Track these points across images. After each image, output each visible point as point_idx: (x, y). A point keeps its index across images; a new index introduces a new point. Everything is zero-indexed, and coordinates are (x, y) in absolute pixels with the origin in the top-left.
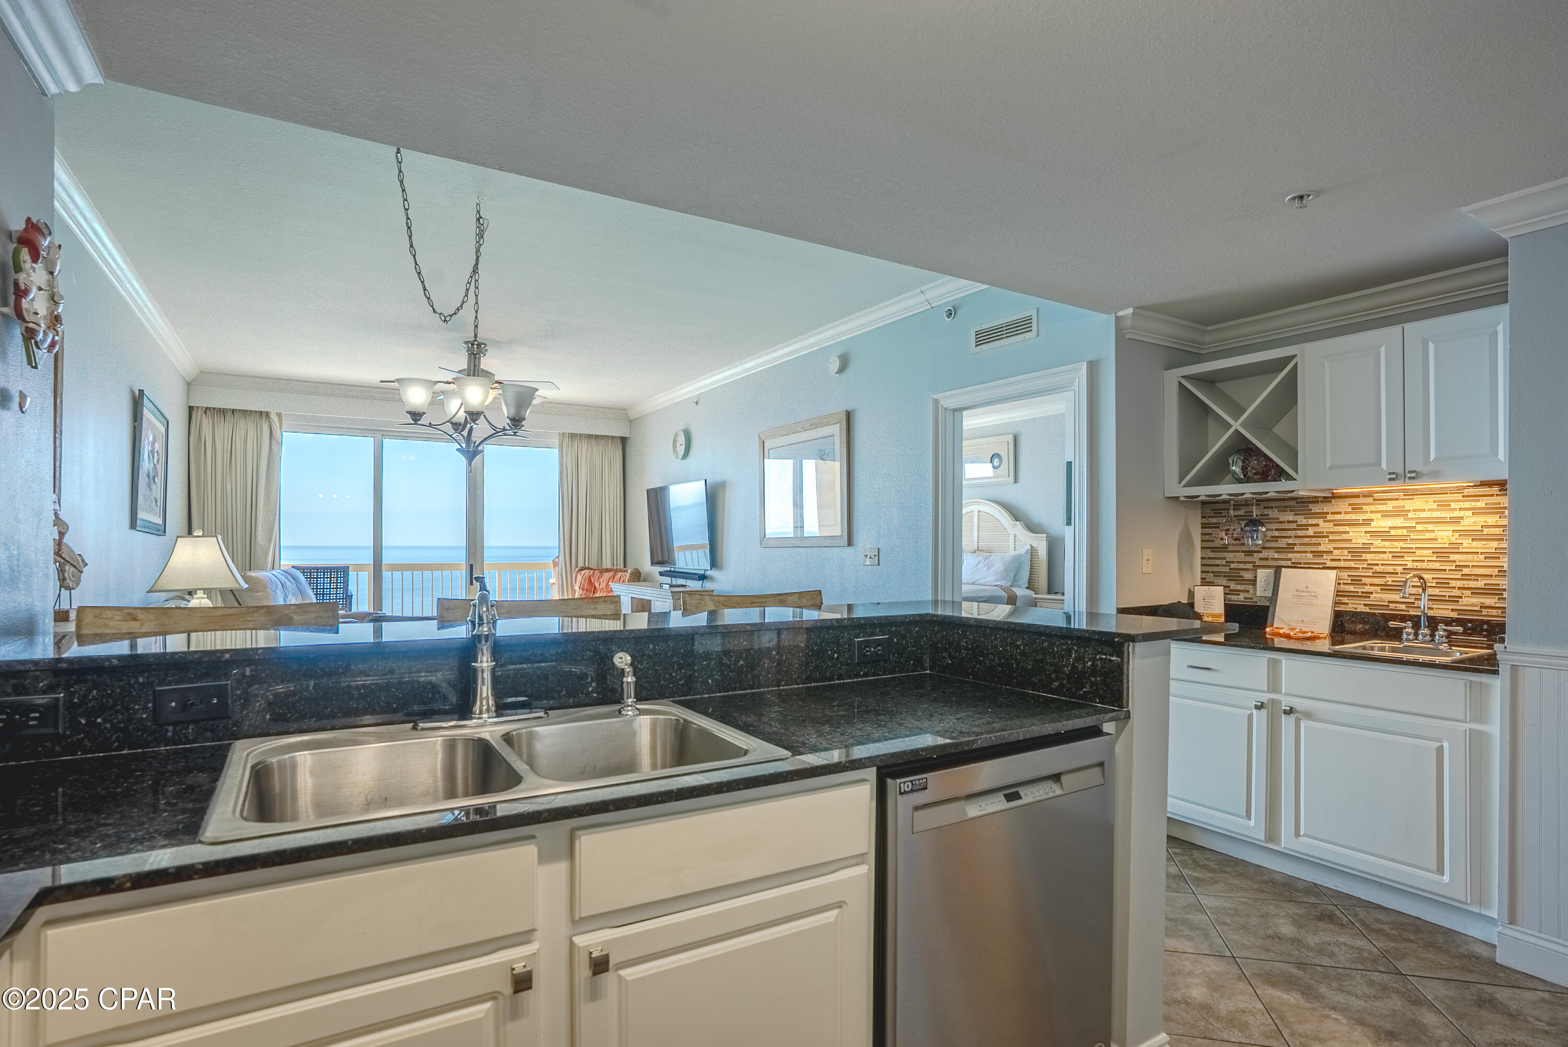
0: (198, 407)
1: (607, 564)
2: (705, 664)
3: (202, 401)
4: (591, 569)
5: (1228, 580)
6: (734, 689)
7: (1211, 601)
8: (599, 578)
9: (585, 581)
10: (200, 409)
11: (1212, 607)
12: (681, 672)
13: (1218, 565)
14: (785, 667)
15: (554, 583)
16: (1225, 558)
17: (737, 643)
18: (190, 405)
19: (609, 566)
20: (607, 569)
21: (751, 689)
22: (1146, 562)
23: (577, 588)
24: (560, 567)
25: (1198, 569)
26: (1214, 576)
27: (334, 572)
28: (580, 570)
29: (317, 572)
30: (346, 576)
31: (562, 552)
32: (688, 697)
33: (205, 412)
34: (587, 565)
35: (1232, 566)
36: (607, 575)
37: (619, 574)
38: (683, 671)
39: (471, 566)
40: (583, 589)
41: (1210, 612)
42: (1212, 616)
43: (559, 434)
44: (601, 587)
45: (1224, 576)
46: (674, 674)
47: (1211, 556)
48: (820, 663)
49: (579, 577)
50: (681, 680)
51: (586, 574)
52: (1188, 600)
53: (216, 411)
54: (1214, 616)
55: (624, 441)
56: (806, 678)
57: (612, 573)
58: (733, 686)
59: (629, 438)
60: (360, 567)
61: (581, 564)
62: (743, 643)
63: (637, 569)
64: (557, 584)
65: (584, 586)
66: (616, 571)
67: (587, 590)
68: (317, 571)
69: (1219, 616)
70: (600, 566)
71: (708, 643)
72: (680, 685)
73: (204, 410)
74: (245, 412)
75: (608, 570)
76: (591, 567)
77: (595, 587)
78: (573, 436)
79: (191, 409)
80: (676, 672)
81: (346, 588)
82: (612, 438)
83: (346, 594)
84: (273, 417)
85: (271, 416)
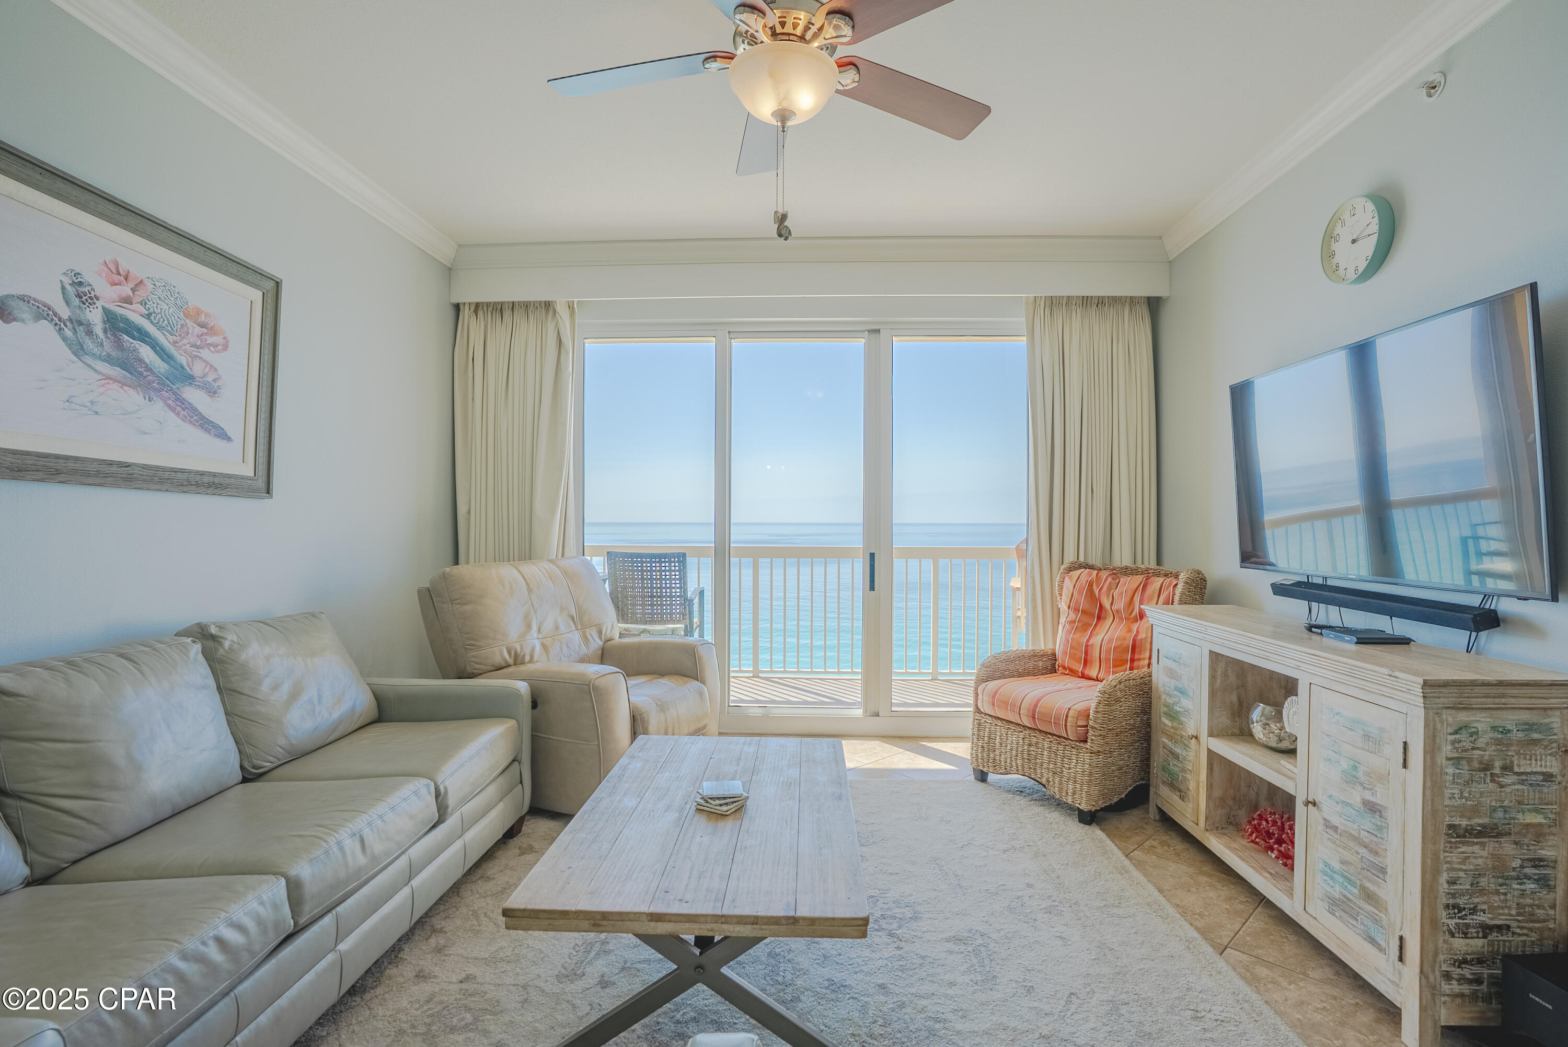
0: (464, 304)
1: (1123, 558)
3: (467, 295)
4: (1092, 567)
8: (1109, 589)
9: (1080, 593)
10: (467, 307)
15: (1018, 589)
18: (455, 300)
19: (1127, 562)
20: (1127, 568)
23: (1063, 606)
24: (1029, 562)
27: (664, 561)
28: (1070, 569)
29: (641, 562)
30: (683, 569)
31: (1034, 531)
33: (476, 311)
34: (1082, 559)
36: (1129, 583)
37: (1157, 582)
39: (872, 556)
40: (1076, 610)
43: (1027, 301)
44: (1115, 607)
49: (1068, 585)
51: (1084, 579)
53: (490, 309)
55: (1154, 305)
57: (1139, 578)
59: (1168, 298)
60: (700, 552)
61: (1070, 557)
63: (1199, 572)
64: (1023, 589)
65: (1078, 603)
66: (1148, 574)
67: (1084, 612)
68: (651, 560)
70: (1108, 562)
73: (473, 309)
74: (526, 306)
75: (1127, 571)
76: (1090, 562)
77: (1101, 606)
78: (1054, 303)
79: (457, 307)
81: (683, 587)
82: (1132, 301)
83: (684, 596)
84: (562, 309)
85: (558, 308)
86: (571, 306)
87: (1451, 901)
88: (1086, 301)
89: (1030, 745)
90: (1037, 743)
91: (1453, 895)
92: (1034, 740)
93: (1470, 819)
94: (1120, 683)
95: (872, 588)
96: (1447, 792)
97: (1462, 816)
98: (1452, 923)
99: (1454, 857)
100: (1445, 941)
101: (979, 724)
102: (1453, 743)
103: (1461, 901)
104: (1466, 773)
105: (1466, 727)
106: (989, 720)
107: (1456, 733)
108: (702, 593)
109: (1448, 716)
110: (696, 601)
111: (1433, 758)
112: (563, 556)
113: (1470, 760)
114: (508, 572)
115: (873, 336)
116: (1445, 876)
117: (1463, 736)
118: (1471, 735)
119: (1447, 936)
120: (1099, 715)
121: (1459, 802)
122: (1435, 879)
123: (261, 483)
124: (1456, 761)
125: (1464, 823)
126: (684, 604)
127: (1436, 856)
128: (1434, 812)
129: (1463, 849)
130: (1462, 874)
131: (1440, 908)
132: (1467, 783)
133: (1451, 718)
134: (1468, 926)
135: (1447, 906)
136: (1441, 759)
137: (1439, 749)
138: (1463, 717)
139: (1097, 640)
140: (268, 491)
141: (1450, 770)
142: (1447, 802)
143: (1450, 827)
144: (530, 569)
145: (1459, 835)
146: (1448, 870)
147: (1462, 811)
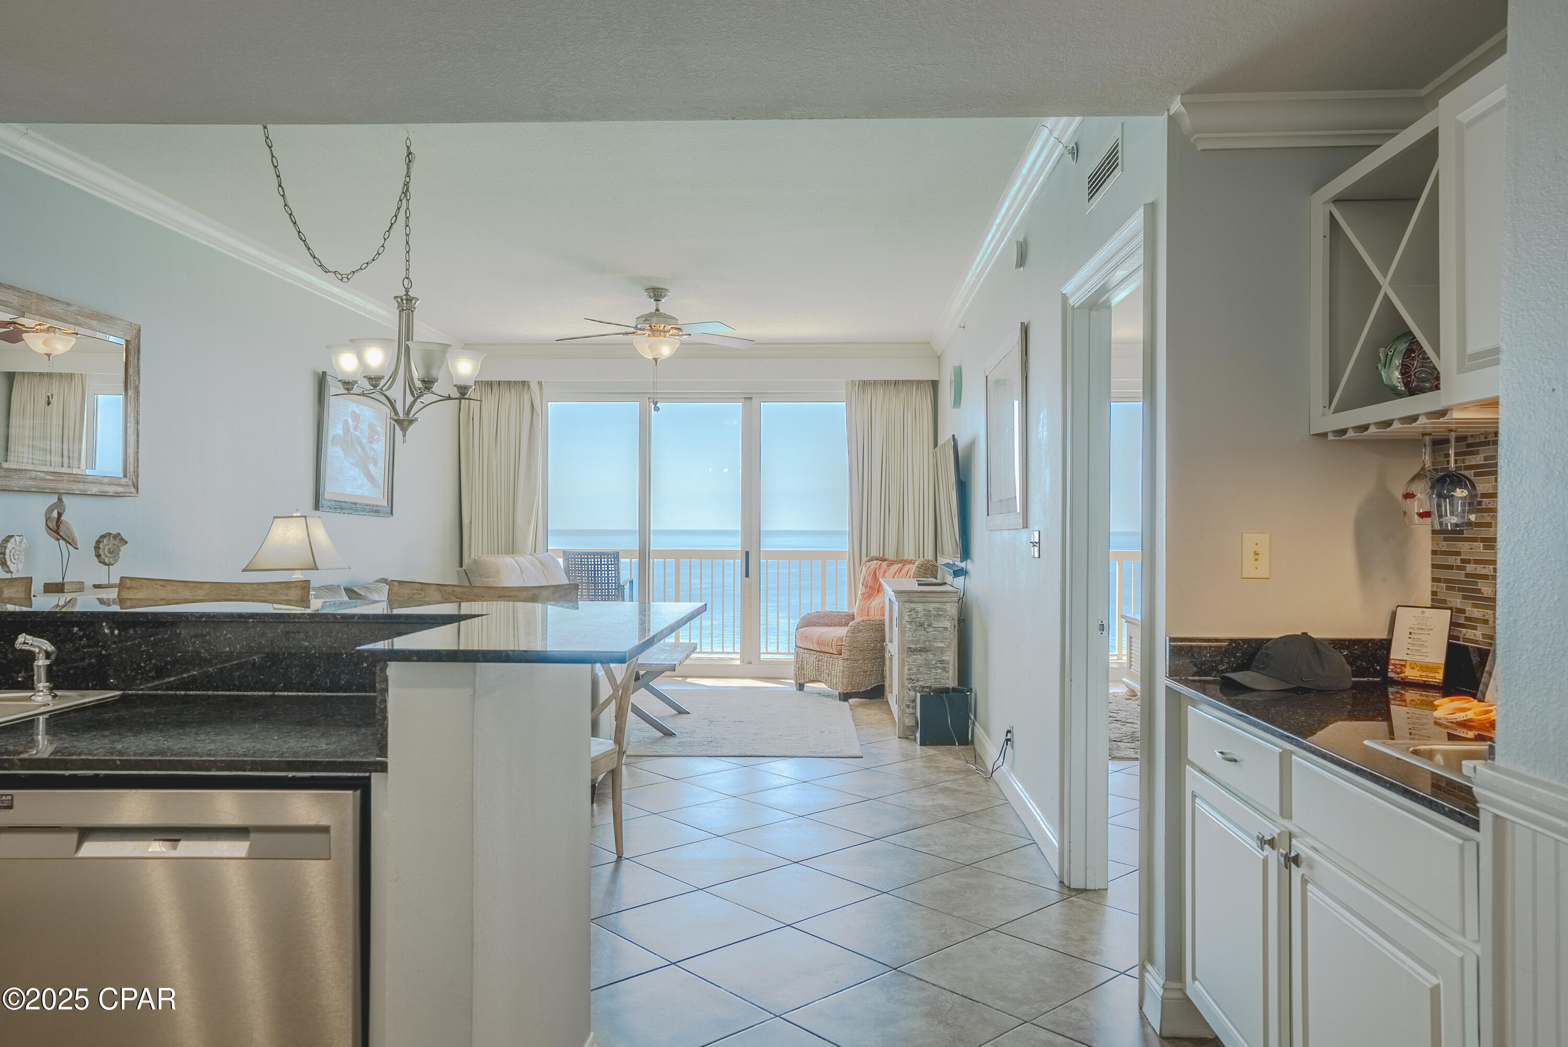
2: (180, 656)
4: (882, 560)
5: (1464, 597)
6: (216, 689)
7: (1424, 638)
8: (885, 570)
9: (869, 576)
11: (1423, 650)
12: (151, 663)
13: (1450, 567)
14: (281, 668)
16: (1458, 553)
17: (219, 634)
21: (237, 691)
22: (1253, 557)
23: (861, 585)
25: (1426, 573)
26: (1448, 588)
27: (604, 558)
28: (869, 560)
29: (588, 558)
30: (617, 564)
32: (159, 692)
35: (1470, 568)
36: (894, 568)
37: (907, 567)
38: (153, 661)
39: (747, 553)
41: (1418, 658)
42: (1421, 667)
43: (847, 383)
45: (1460, 590)
46: (142, 665)
47: (1444, 549)
48: (331, 668)
49: (864, 571)
50: (150, 671)
52: (1388, 636)
54: (1425, 667)
55: (934, 386)
56: (312, 685)
57: (900, 565)
58: (215, 684)
59: (942, 381)
62: (226, 635)
65: (868, 582)
67: (870, 587)
68: (594, 556)
69: (1434, 669)
71: (183, 632)
72: (149, 677)
75: (899, 562)
76: (887, 557)
77: (880, 583)
80: (145, 662)
81: (618, 577)
82: (919, 383)
83: (617, 582)
84: (534, 387)
85: (532, 385)
86: (540, 383)
87: (909, 677)
88: (886, 383)
89: (819, 661)
90: (822, 659)
91: (910, 675)
92: (820, 658)
93: (916, 645)
94: (863, 621)
95: (747, 576)
96: (907, 635)
97: (913, 644)
98: (909, 685)
99: (910, 660)
100: (907, 693)
101: (797, 654)
102: (909, 615)
103: (913, 677)
104: (914, 627)
105: (914, 609)
106: (802, 650)
107: (910, 612)
108: (631, 582)
109: (907, 605)
110: (627, 587)
111: (901, 621)
112: (535, 552)
113: (915, 622)
114: (509, 560)
115: (748, 401)
116: (906, 667)
117: (913, 613)
118: (916, 612)
119: (908, 691)
120: (848, 638)
121: (911, 638)
122: (903, 668)
123: (389, 509)
124: (910, 623)
125: (914, 646)
126: (618, 589)
127: (903, 659)
128: (902, 642)
129: (914, 657)
130: (913, 666)
131: (905, 680)
132: (915, 631)
133: (908, 605)
134: (915, 687)
135: (908, 679)
136: (904, 622)
137: (904, 618)
138: (913, 605)
139: (873, 604)
140: (392, 514)
141: (908, 626)
142: (907, 639)
143: (908, 648)
144: (520, 559)
145: (912, 651)
146: (908, 665)
147: (913, 642)
